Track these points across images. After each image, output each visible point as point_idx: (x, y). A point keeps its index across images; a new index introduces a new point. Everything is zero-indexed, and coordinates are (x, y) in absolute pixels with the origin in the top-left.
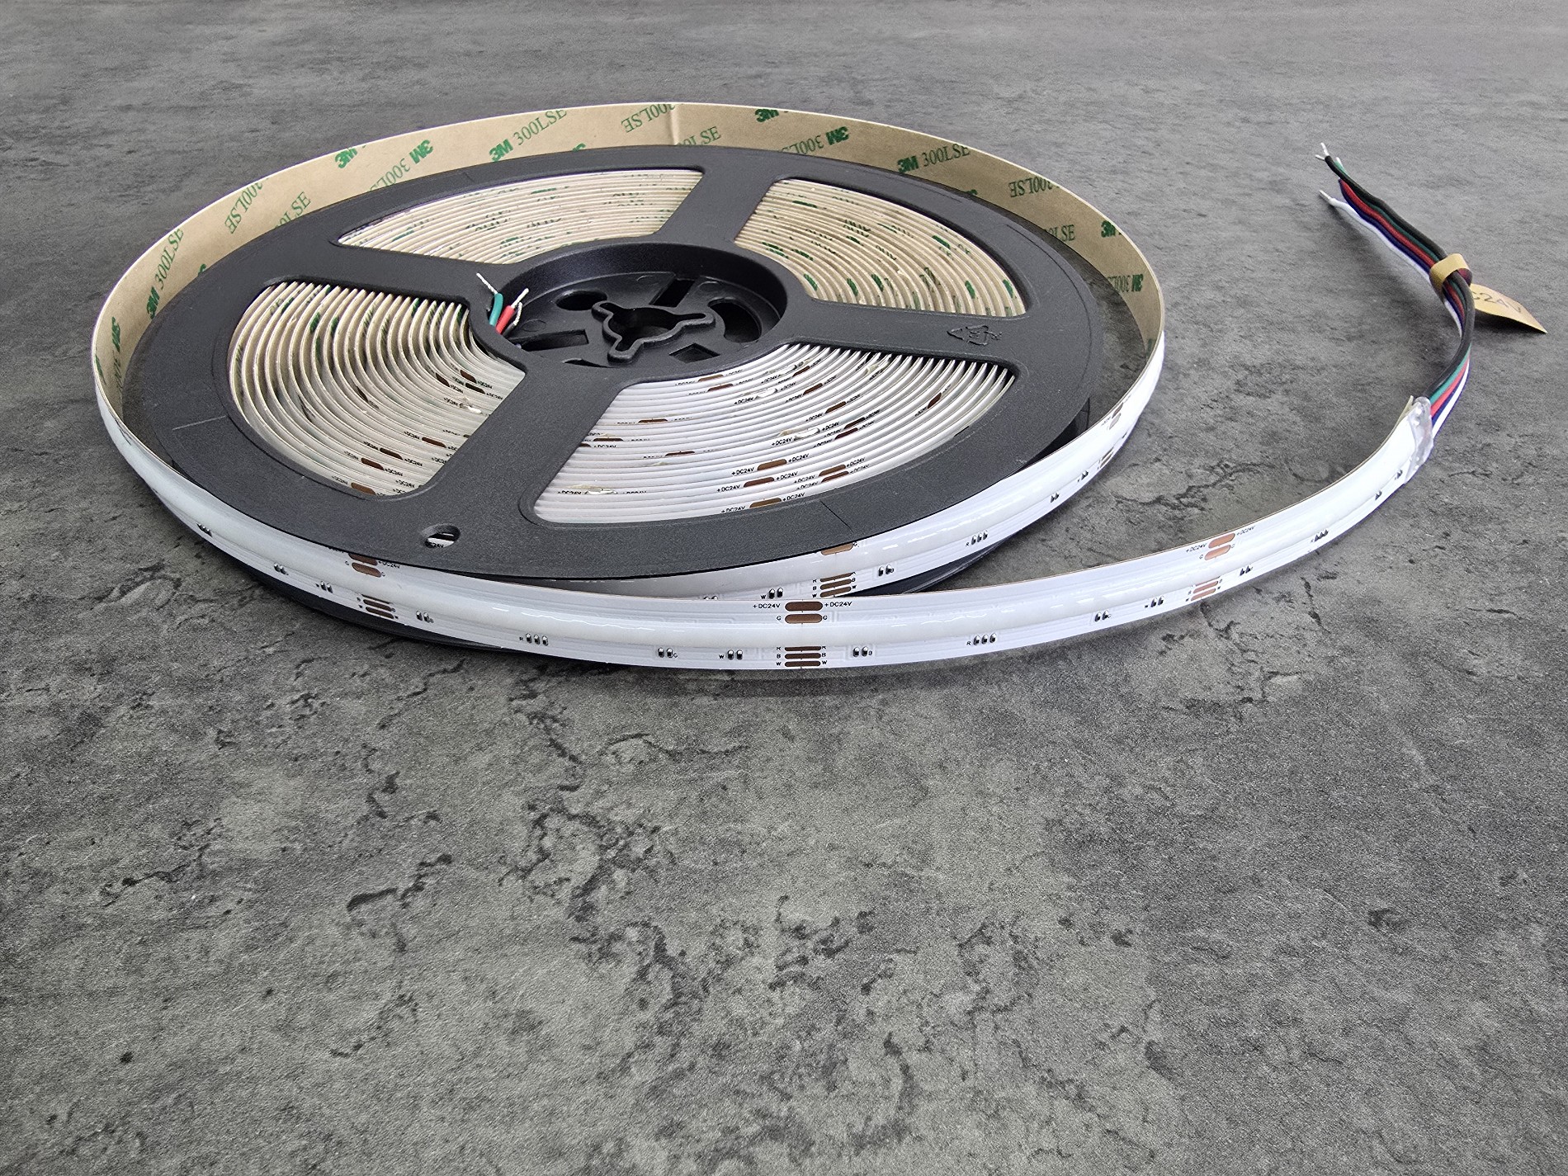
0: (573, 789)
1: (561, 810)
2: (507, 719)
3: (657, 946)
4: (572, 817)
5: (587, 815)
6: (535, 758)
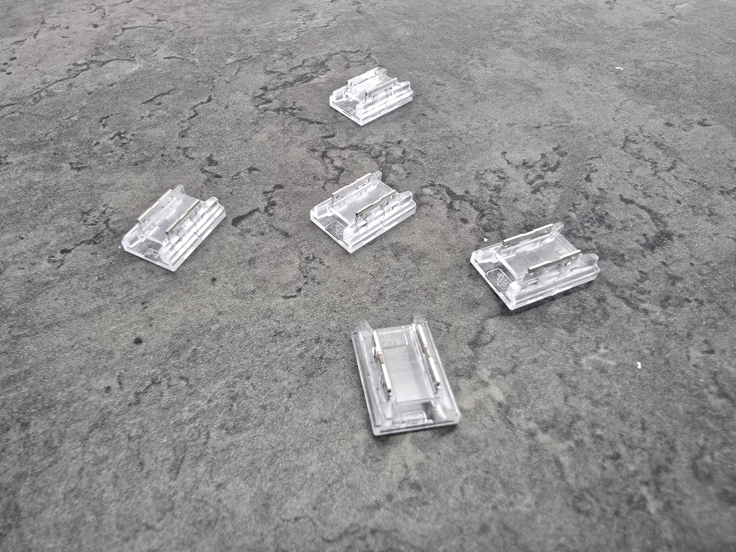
0: (332, 136)
1: (334, 147)
2: (262, 115)
3: (448, 193)
4: (343, 149)
5: (351, 146)
6: (296, 128)
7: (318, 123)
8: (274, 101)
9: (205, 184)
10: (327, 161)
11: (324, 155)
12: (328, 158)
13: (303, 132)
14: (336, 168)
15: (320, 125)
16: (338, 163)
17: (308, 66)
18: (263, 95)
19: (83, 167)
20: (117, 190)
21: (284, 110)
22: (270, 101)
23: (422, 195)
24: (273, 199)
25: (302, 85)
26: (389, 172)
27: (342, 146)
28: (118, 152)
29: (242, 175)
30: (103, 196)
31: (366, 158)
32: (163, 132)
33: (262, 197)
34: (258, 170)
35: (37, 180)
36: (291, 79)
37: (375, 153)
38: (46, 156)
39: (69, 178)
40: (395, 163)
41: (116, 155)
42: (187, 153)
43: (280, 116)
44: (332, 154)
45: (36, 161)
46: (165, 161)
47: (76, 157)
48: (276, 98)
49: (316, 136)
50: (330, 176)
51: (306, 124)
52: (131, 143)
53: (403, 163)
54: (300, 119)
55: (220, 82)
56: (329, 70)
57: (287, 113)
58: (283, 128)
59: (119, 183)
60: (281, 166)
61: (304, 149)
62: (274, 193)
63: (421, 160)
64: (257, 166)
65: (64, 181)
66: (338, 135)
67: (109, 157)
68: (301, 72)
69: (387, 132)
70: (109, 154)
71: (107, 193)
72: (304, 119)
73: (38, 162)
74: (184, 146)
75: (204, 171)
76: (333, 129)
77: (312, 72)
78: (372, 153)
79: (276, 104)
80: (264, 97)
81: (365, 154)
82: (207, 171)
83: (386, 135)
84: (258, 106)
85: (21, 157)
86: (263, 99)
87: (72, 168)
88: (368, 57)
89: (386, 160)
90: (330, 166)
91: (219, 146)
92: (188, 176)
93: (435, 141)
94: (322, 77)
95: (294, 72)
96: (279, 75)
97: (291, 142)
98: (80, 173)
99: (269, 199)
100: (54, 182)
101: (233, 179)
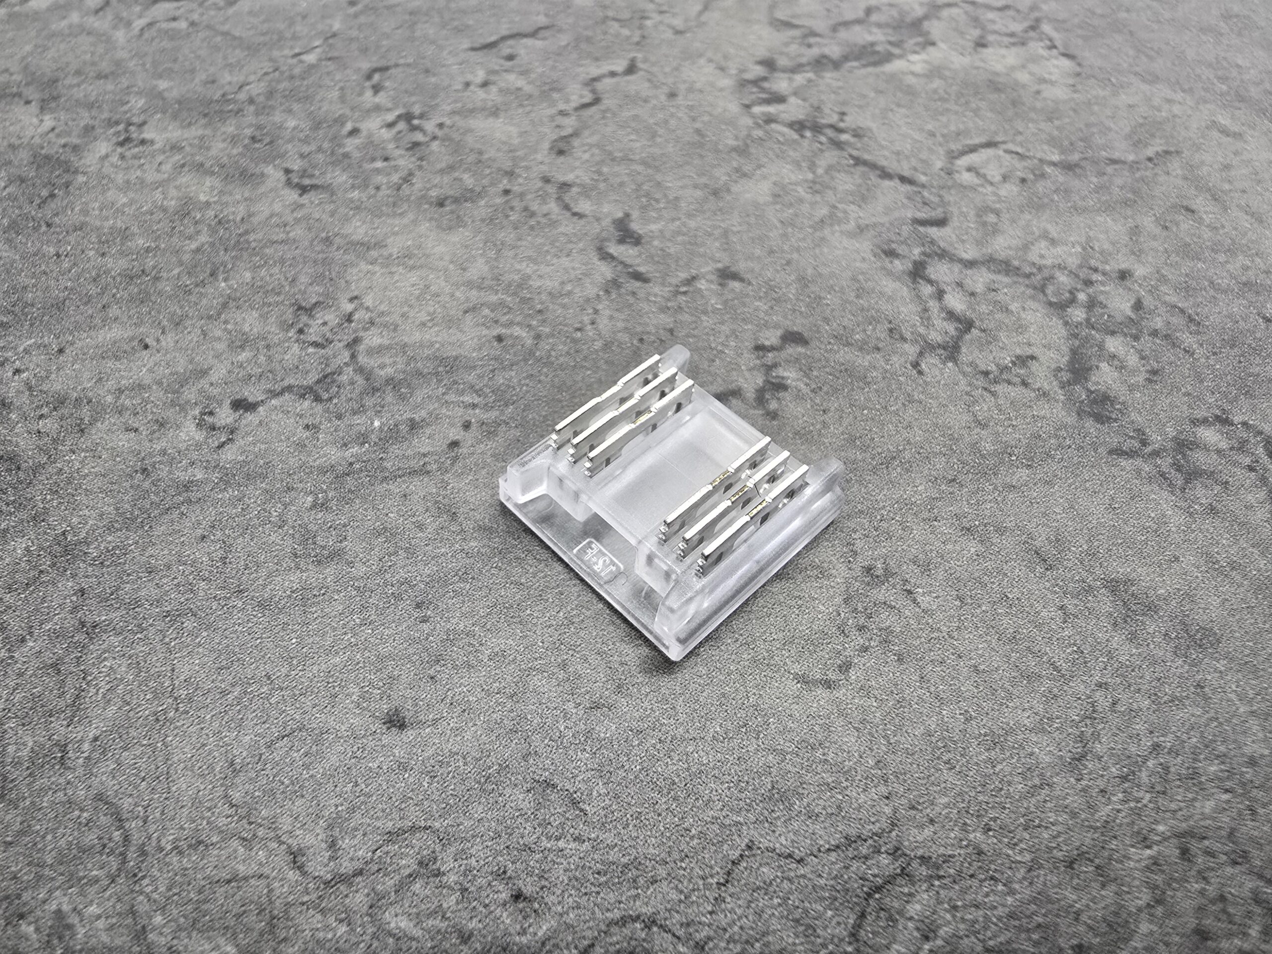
7: (903, 179)
8: (792, 100)
9: (607, 292)
10: (927, 290)
11: (917, 272)
12: (930, 282)
13: (864, 199)
14: (951, 315)
15: (908, 188)
16: (956, 302)
17: (879, 25)
18: (765, 79)
19: (314, 187)
20: (387, 262)
21: (817, 129)
22: (779, 99)
23: (1194, 445)
24: (781, 372)
25: (864, 71)
26: (1100, 358)
27: (966, 256)
28: (401, 162)
29: (702, 285)
30: (353, 273)
31: (1030, 304)
32: (514, 130)
33: (749, 359)
34: (742, 280)
35: (203, 198)
36: (834, 51)
37: (1058, 293)
38: (234, 140)
39: (277, 207)
40: (1113, 333)
41: (396, 168)
42: (567, 199)
43: (805, 143)
44: (940, 271)
45: (208, 149)
46: (512, 208)
47: (302, 156)
48: (795, 94)
49: (896, 214)
50: (935, 337)
51: (873, 176)
52: (435, 145)
53: (1136, 338)
54: (858, 161)
55: (662, 28)
56: (933, 44)
57: (823, 139)
58: (810, 176)
59: (395, 246)
60: (803, 281)
61: (865, 246)
62: (784, 354)
63: (1188, 340)
64: (741, 266)
65: (267, 213)
66: (955, 222)
67: (378, 171)
68: (860, 36)
69: (1089, 238)
70: (379, 164)
71: (364, 266)
72: (865, 163)
73: (213, 152)
74: (562, 179)
75: (606, 256)
76: (943, 203)
77: (890, 43)
78: (1050, 290)
79: (794, 109)
80: (766, 85)
81: (1029, 292)
82: (613, 258)
83: (1088, 247)
84: (748, 107)
85: (175, 133)
86: (763, 90)
87: (289, 183)
88: (1033, 28)
89: (1088, 320)
90: (933, 304)
91: (647, 195)
92: (565, 262)
93: (1225, 292)
94: (914, 58)
95: (843, 34)
96: (805, 36)
97: (832, 219)
98: (305, 200)
99: (769, 368)
100: (241, 210)
101: (677, 293)
